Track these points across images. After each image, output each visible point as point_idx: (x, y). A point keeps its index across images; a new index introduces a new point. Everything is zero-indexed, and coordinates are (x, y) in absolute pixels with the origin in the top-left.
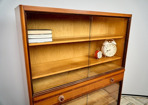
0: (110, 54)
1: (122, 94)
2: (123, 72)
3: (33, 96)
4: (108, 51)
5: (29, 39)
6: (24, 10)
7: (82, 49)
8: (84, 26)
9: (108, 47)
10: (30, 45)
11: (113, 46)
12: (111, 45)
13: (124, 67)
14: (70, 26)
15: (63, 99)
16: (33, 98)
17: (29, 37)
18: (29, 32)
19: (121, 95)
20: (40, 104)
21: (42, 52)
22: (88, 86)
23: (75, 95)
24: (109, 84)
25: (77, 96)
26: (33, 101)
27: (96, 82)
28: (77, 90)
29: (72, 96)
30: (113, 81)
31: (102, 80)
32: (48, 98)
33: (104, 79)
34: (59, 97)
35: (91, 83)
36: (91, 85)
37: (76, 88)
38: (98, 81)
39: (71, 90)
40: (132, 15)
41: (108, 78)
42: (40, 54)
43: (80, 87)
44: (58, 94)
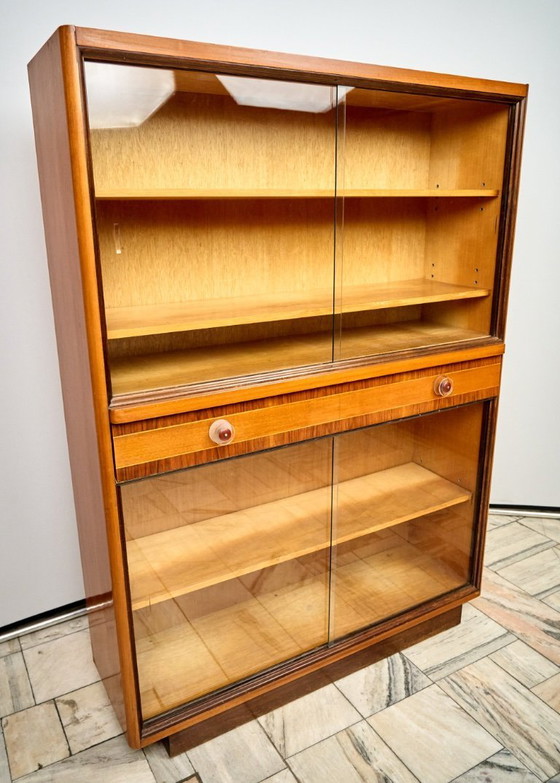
1: (491, 502)
2: (498, 357)
3: (109, 403)
6: (77, 45)
7: (308, 256)
8: (313, 147)
13: (502, 335)
15: (229, 433)
16: (110, 411)
19: (490, 511)
20: (135, 439)
21: (137, 256)
22: (333, 399)
23: (280, 429)
24: (430, 408)
25: (286, 436)
26: (112, 425)
27: (369, 382)
28: (288, 406)
29: (266, 432)
30: (448, 390)
31: (397, 378)
32: (169, 421)
33: (405, 376)
34: (210, 424)
35: (346, 387)
36: (346, 395)
37: (280, 396)
38: (376, 382)
39: (260, 403)
40: (527, 86)
41: (423, 373)
42: (127, 263)
43: (297, 396)
44: (209, 413)
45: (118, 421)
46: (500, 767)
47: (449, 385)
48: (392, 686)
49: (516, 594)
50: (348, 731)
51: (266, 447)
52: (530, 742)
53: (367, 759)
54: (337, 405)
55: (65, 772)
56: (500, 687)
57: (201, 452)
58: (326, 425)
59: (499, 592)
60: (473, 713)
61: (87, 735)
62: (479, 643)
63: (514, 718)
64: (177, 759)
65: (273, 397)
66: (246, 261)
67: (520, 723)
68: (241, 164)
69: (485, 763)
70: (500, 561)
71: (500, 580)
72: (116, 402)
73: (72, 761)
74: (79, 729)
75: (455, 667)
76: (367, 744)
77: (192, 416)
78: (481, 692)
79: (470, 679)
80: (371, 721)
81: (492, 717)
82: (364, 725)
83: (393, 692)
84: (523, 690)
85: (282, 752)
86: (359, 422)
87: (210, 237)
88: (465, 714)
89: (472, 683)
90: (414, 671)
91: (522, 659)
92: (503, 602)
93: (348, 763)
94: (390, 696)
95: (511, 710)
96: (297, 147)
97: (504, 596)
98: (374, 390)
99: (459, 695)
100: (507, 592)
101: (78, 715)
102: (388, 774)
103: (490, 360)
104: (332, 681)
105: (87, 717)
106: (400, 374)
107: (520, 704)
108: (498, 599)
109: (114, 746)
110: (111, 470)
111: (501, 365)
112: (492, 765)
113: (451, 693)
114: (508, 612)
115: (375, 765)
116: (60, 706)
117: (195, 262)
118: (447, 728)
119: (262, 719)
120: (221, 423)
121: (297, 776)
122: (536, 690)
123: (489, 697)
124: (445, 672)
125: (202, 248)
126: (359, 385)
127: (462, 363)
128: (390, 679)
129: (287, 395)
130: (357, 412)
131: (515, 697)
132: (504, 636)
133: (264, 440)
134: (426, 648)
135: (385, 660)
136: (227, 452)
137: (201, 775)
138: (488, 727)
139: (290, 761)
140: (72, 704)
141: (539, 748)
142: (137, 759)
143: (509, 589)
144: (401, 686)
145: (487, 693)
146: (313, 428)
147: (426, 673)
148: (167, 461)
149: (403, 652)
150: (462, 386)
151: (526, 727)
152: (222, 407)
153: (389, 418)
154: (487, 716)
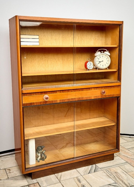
0: (103, 65)
3: (22, 89)
4: (100, 62)
5: (21, 42)
6: (19, 19)
9: (100, 57)
10: (21, 46)
11: (106, 57)
12: (104, 56)
14: (58, 35)
15: (48, 98)
16: (22, 91)
17: (22, 40)
18: (22, 36)
20: (27, 97)
21: (31, 60)
22: (74, 93)
23: (60, 99)
24: (100, 97)
25: (62, 100)
26: (22, 93)
27: (83, 89)
28: (62, 93)
29: (57, 99)
30: (104, 93)
31: (91, 89)
32: (35, 94)
33: (93, 89)
34: (44, 96)
35: (77, 90)
36: (77, 92)
37: (60, 91)
38: (85, 89)
39: (55, 92)
40: (123, 22)
41: (97, 88)
42: (28, 61)
43: (64, 91)
44: (44, 93)
45: (23, 93)
46: (113, 185)
47: (105, 92)
48: (91, 170)
49: (132, 155)
50: (77, 177)
51: (57, 102)
52: (123, 182)
53: (80, 182)
54: (75, 94)
55: (6, 181)
56: (119, 172)
57: (42, 102)
58: (72, 99)
59: (128, 154)
60: (110, 176)
61: (13, 175)
62: (117, 164)
63: (121, 178)
64: (34, 180)
65: (59, 91)
66: (57, 62)
67: (122, 179)
68: (55, 40)
69: (109, 184)
70: (131, 148)
71: (129, 152)
72: (23, 89)
73: (8, 179)
74: (10, 174)
75: (109, 168)
76: (81, 180)
77: (40, 93)
78: (114, 173)
79: (112, 170)
80: (84, 176)
81: (115, 177)
82: (81, 177)
83: (91, 171)
84: (125, 173)
85: (59, 180)
86: (80, 99)
87: (48, 56)
88: (108, 176)
89: (112, 171)
90: (98, 168)
91: (127, 167)
92: (128, 156)
93: (75, 183)
94: (90, 172)
95: (120, 176)
96: (69, 35)
97: (129, 155)
98: (85, 92)
99: (108, 173)
100: (130, 154)
101: (10, 172)
102: (84, 185)
103: (117, 87)
104: (75, 169)
105: (13, 172)
106: (91, 88)
107: (123, 175)
108: (127, 156)
109: (19, 177)
110: (21, 103)
111: (121, 88)
112: (111, 185)
113: (106, 172)
114: (129, 158)
115: (82, 183)
116: (6, 170)
117: (44, 61)
118: (102, 178)
119: (56, 174)
120: (46, 96)
121: (62, 184)
122: (129, 173)
123: (116, 174)
124: (106, 168)
125: (46, 58)
126: (80, 90)
127: (109, 86)
128: (91, 169)
129: (62, 90)
130: (80, 97)
131: (122, 174)
132: (125, 163)
133: (56, 101)
134: (102, 164)
135: (91, 166)
136: (47, 102)
137: (39, 183)
138: (113, 179)
139: (61, 182)
140: (9, 170)
141: (124, 183)
142: (24, 179)
143: (131, 154)
144: (93, 170)
145: (115, 173)
146: (68, 99)
147: (101, 168)
148: (34, 103)
149: (96, 164)
150: (109, 93)
151: (123, 179)
152: (46, 92)
153: (89, 99)
154: (114, 177)
